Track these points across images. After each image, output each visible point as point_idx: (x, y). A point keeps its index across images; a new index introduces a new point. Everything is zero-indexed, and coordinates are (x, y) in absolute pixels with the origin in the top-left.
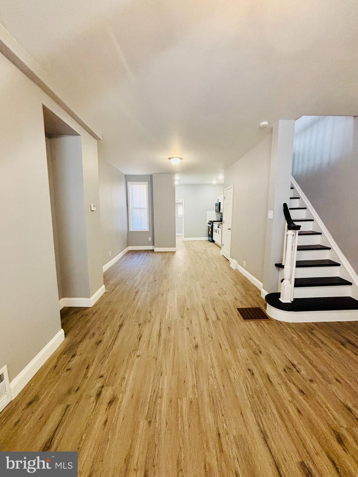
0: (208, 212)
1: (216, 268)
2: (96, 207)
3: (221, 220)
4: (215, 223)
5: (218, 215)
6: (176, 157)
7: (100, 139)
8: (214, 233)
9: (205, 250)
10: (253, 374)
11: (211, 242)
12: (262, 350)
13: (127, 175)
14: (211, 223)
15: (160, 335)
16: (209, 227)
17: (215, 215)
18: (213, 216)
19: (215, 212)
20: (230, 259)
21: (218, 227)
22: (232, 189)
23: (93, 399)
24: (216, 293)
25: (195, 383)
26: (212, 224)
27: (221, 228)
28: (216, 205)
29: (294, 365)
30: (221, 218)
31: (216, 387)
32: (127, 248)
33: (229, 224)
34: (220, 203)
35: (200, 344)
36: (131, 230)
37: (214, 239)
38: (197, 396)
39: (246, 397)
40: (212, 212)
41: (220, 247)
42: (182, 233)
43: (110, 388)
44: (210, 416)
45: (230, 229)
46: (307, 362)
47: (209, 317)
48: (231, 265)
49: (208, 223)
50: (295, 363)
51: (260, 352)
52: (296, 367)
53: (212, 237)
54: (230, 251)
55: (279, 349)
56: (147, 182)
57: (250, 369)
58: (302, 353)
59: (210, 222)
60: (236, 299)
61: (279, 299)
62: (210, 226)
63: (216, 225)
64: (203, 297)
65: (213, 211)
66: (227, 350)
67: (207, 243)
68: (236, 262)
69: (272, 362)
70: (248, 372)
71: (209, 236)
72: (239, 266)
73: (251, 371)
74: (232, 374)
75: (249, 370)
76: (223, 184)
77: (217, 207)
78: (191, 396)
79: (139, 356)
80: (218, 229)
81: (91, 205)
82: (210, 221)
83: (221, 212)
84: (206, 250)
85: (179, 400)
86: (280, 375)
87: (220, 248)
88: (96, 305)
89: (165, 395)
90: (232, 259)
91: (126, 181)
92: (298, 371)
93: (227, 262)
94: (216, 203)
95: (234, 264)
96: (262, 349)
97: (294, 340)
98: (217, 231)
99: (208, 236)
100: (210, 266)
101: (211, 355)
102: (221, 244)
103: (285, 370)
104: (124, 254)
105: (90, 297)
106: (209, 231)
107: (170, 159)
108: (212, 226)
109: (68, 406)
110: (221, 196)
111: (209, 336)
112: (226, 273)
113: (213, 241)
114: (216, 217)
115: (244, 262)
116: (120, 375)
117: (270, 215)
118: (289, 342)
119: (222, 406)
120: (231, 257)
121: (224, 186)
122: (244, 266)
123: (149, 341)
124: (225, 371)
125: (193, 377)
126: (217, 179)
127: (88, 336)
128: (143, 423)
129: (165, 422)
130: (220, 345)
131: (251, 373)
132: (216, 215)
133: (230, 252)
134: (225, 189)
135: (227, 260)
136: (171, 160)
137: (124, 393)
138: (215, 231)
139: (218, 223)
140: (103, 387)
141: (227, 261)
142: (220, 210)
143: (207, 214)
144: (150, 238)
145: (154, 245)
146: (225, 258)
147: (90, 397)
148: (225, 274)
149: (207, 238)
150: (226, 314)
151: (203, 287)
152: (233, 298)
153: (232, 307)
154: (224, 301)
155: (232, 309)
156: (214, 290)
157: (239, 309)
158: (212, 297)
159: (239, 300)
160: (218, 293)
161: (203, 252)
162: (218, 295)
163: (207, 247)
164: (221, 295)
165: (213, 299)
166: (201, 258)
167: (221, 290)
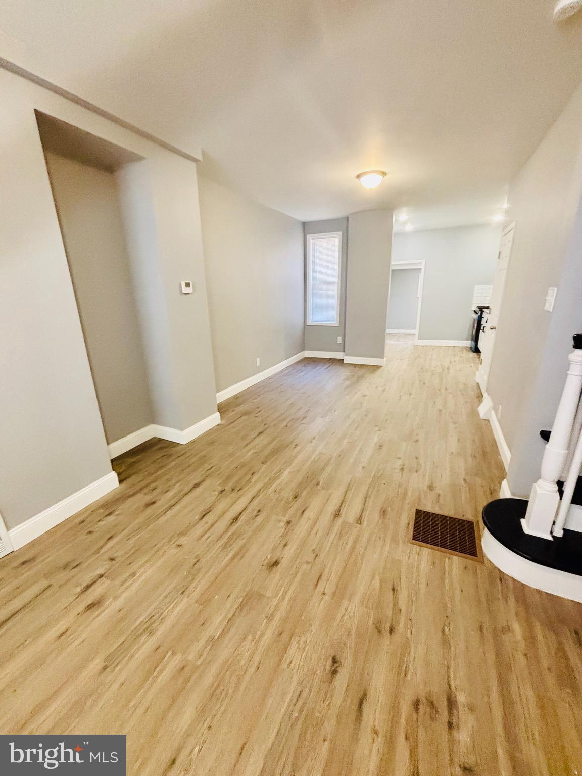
1: (440, 411)
2: (193, 287)
6: (373, 172)
7: (200, 161)
9: (446, 368)
10: (334, 672)
11: (474, 352)
12: (400, 628)
13: (307, 223)
14: (480, 310)
15: (236, 519)
16: (474, 319)
20: (485, 395)
22: (513, 232)
23: (79, 589)
24: (399, 463)
25: (218, 635)
26: (479, 314)
29: (451, 703)
31: (242, 663)
32: (302, 353)
35: (284, 563)
36: (310, 322)
37: (480, 346)
38: (199, 663)
39: (279, 717)
42: (415, 329)
43: (108, 582)
44: (188, 714)
46: (498, 713)
47: (343, 512)
48: (479, 408)
49: (474, 311)
50: (461, 698)
51: (391, 631)
52: (455, 712)
53: (478, 341)
55: (445, 642)
56: (341, 232)
57: (338, 658)
58: (503, 683)
59: (476, 309)
60: (431, 488)
61: (522, 520)
62: (477, 317)
64: (363, 467)
66: (324, 594)
67: (466, 353)
69: (400, 666)
70: (330, 662)
73: (336, 665)
74: (293, 649)
75: (335, 661)
78: (191, 657)
79: (181, 546)
81: (180, 285)
82: (479, 307)
84: (448, 368)
85: (170, 653)
86: (394, 708)
88: (192, 443)
89: (159, 633)
90: (488, 395)
91: (304, 233)
92: (450, 725)
95: (485, 409)
96: (401, 625)
97: (506, 638)
100: (431, 404)
101: (285, 593)
103: (416, 704)
104: (292, 363)
105: (182, 430)
106: (474, 327)
107: (358, 177)
108: (481, 317)
109: (50, 586)
111: (314, 550)
113: (476, 350)
116: (134, 567)
118: (488, 635)
119: (223, 708)
122: (499, 416)
123: (212, 525)
124: (285, 636)
125: (223, 619)
127: (146, 490)
128: (97, 663)
129: (122, 680)
130: (320, 577)
131: (333, 668)
133: (487, 378)
134: (503, 234)
135: (479, 394)
136: (363, 179)
137: (116, 598)
140: (101, 576)
141: (478, 396)
143: (475, 291)
144: (341, 338)
145: (344, 351)
147: (80, 584)
149: (468, 343)
150: (384, 514)
151: (380, 446)
152: (427, 483)
153: (408, 504)
154: (400, 486)
155: (406, 507)
156: (398, 456)
157: (418, 511)
158: (381, 472)
159: (438, 491)
160: (402, 466)
161: (440, 371)
162: (398, 471)
163: (455, 361)
164: (405, 470)
165: (381, 475)
166: (424, 384)
167: (415, 460)
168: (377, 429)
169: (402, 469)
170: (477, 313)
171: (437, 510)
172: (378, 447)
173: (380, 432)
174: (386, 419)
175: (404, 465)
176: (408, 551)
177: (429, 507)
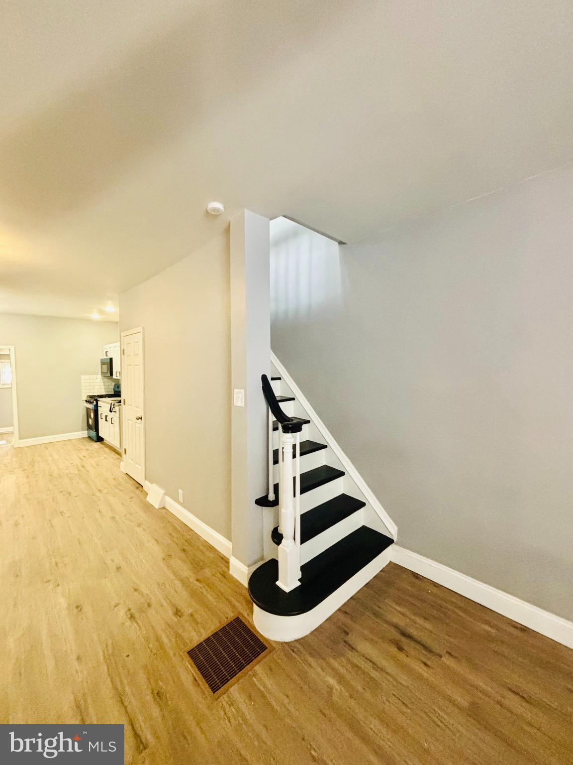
0: (84, 378)
1: (113, 518)
3: (117, 394)
4: (102, 401)
5: (107, 384)
8: (102, 422)
9: (80, 466)
11: (96, 442)
14: (94, 399)
16: (87, 409)
17: (102, 384)
18: (99, 386)
19: (100, 376)
20: (147, 485)
21: (111, 411)
22: (140, 335)
24: (122, 612)
26: (95, 403)
27: (118, 413)
28: (103, 363)
30: (117, 390)
33: (137, 407)
34: (111, 359)
37: (101, 434)
40: (95, 376)
41: (118, 453)
45: (141, 418)
48: (148, 499)
49: (86, 401)
53: (97, 430)
54: (143, 464)
59: (89, 399)
60: (178, 613)
61: (278, 583)
62: (91, 406)
63: (104, 405)
65: (97, 374)
67: (85, 445)
68: (162, 492)
71: (89, 427)
72: (168, 499)
76: (117, 323)
77: (106, 368)
80: (110, 415)
82: (91, 397)
83: (114, 377)
84: (83, 467)
87: (117, 456)
90: (152, 482)
93: (138, 492)
94: (101, 360)
95: (155, 495)
98: (109, 419)
99: (86, 427)
100: (98, 515)
102: (119, 447)
106: (88, 416)
108: (97, 406)
110: (112, 345)
112: (139, 525)
113: (100, 439)
114: (103, 387)
115: (180, 490)
117: (239, 400)
120: (146, 479)
121: (121, 326)
122: (181, 500)
126: (101, 312)
132: (104, 382)
133: (143, 467)
134: (123, 334)
135: (138, 485)
138: (103, 417)
139: (109, 400)
141: (137, 488)
142: (111, 374)
143: (83, 381)
146: (132, 482)
148: (139, 530)
149: (85, 434)
150: (161, 698)
151: (77, 607)
152: (170, 612)
153: (174, 654)
154: (147, 640)
155: (175, 660)
156: (113, 604)
157: (192, 654)
158: (110, 643)
159: (187, 611)
160: (129, 613)
161: (76, 472)
162: (128, 623)
163: (84, 457)
164: (137, 615)
165: (113, 648)
166: (70, 494)
167: (136, 593)
168: (51, 586)
169: (132, 617)
170: (91, 403)
171: (205, 634)
172: (75, 611)
173: (60, 587)
174: (54, 563)
175: (129, 610)
176: (222, 713)
177: (196, 636)
